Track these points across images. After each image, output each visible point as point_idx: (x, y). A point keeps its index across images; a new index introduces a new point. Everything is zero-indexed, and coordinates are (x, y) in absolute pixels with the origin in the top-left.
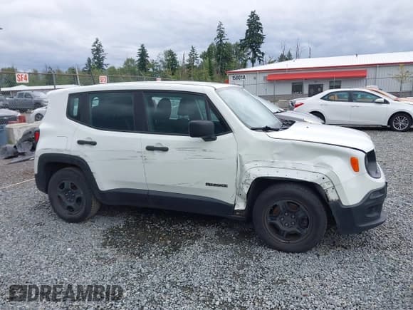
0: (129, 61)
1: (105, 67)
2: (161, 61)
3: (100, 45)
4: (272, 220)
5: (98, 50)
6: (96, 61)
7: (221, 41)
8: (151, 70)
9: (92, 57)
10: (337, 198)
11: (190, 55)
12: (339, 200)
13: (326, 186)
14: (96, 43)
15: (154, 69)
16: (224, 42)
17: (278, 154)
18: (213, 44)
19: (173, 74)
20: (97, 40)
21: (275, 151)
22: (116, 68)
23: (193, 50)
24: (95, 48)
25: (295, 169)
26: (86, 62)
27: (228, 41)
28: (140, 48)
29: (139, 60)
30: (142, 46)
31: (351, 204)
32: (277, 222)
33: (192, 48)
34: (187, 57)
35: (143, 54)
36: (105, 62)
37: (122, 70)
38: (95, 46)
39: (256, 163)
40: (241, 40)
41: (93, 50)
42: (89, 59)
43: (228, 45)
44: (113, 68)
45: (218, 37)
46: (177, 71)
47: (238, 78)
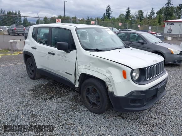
0: (122, 15)
1: (110, 18)
2: (136, 15)
3: (110, 8)
4: (87, 95)
5: (108, 10)
6: (107, 15)
7: (168, 5)
8: (131, 19)
9: (106, 13)
10: (112, 91)
11: (151, 12)
12: (113, 92)
13: (108, 83)
14: (108, 7)
15: (132, 19)
16: (170, 6)
17: (92, 63)
18: (164, 7)
19: (140, 22)
20: (109, 5)
21: (91, 62)
22: (115, 18)
23: (153, 10)
24: (108, 9)
25: (98, 72)
26: (103, 15)
27: (173, 6)
28: (127, 9)
29: (126, 14)
30: (128, 8)
31: (118, 96)
32: (89, 96)
33: (152, 9)
34: (149, 14)
35: (128, 12)
36: (111, 15)
37: (118, 19)
38: (107, 8)
39: (83, 66)
40: (180, 5)
41: (107, 10)
42: (104, 14)
43: (172, 8)
44: (114, 18)
45: (167, 3)
46: (143, 20)
47: (170, 24)
